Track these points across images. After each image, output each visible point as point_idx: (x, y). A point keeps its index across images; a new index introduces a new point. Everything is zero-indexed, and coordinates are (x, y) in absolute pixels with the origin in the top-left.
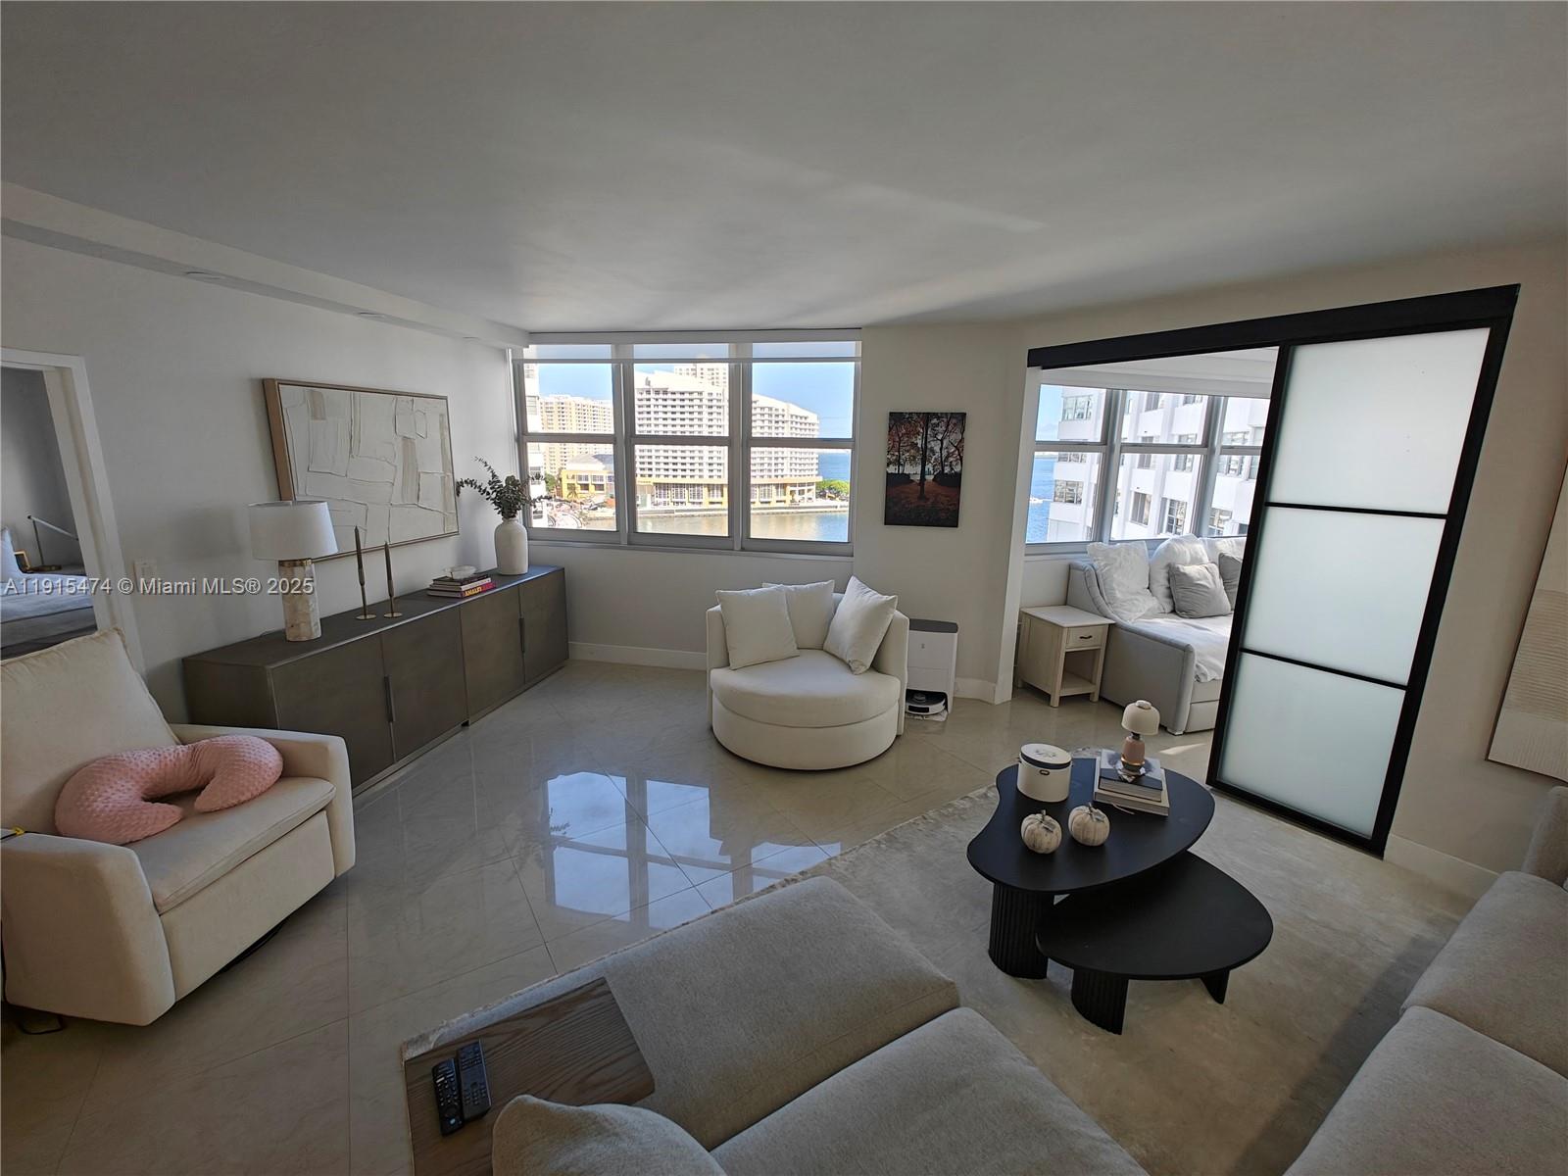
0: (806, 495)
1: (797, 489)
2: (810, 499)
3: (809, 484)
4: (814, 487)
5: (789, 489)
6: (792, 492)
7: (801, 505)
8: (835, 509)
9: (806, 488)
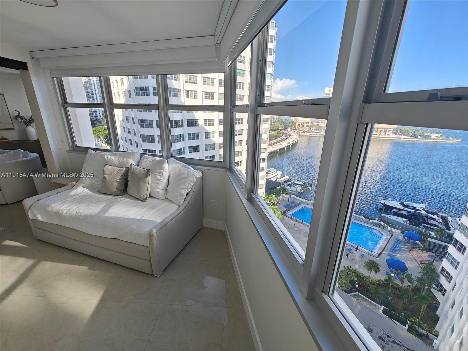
0: (387, 133)
1: (383, 130)
2: (389, 134)
3: (390, 128)
4: (392, 130)
5: (380, 130)
6: (381, 131)
7: (384, 136)
8: (400, 139)
9: (388, 130)
